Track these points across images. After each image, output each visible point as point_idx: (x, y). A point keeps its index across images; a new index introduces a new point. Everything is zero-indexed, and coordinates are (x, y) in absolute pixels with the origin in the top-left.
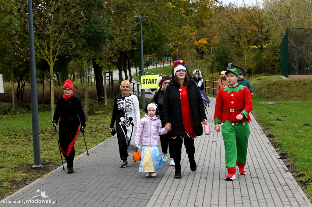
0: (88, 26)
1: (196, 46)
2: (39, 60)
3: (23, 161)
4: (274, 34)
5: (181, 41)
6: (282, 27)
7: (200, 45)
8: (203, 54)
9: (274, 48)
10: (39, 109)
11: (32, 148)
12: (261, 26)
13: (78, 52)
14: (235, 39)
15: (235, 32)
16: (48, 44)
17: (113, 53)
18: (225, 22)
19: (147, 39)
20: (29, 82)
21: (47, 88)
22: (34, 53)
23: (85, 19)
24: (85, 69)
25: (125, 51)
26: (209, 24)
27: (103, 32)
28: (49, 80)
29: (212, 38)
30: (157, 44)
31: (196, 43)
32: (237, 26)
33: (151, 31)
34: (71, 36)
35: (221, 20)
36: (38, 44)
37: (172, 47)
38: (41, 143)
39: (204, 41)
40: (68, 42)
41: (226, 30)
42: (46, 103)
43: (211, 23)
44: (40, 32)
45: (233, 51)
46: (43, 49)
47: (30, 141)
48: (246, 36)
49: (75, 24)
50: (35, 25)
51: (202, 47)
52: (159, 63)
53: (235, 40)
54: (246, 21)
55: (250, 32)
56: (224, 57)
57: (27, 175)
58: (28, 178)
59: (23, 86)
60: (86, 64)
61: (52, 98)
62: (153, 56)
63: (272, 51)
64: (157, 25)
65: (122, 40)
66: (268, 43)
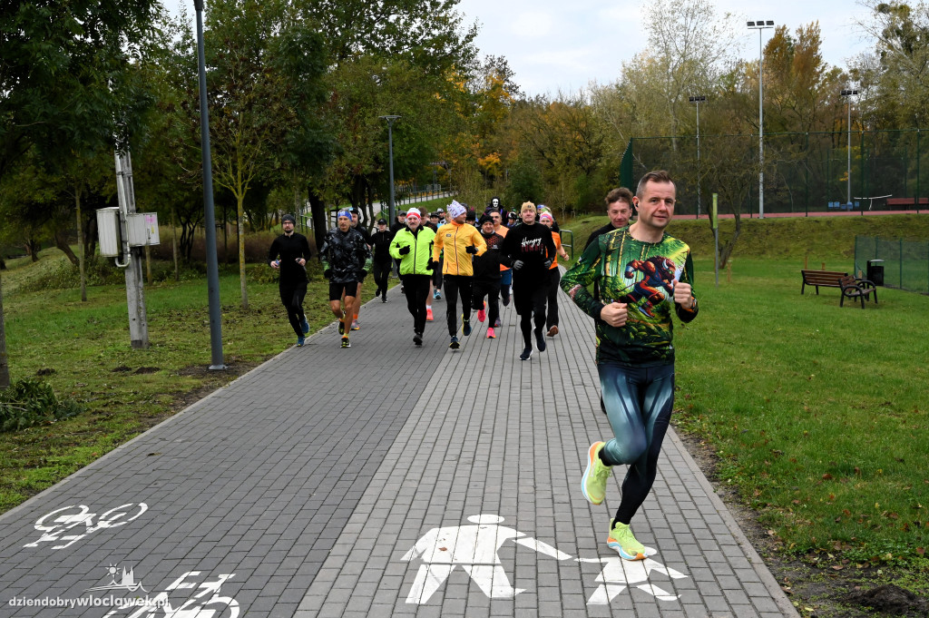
0: (301, 132)
1: (481, 166)
2: (218, 190)
3: (192, 358)
4: (609, 147)
5: (456, 158)
6: (623, 135)
7: (487, 165)
8: (493, 180)
9: (609, 171)
10: (219, 271)
11: (209, 337)
12: (588, 134)
13: (285, 176)
14: (546, 154)
15: (545, 144)
16: (234, 162)
17: (343, 178)
18: (529, 127)
19: (399, 155)
20: (202, 227)
21: (231, 237)
22: (211, 178)
23: (297, 120)
24: (297, 204)
25: (363, 174)
26: (502, 131)
27: (327, 143)
28: (235, 222)
29: (507, 153)
30: (416, 162)
31: (481, 161)
32: (548, 134)
33: (407, 142)
34: (274, 148)
35: (523, 124)
36: (216, 163)
37: (440, 168)
38: (223, 328)
39: (494, 159)
40: (268, 159)
41: (531, 141)
42: (230, 262)
43: (506, 128)
44: (220, 141)
45: (543, 176)
46: (225, 171)
47: (204, 325)
49: (280, 128)
50: (211, 130)
51: (490, 169)
52: (420, 194)
53: (545, 157)
54: (563, 125)
55: (569, 143)
57: (200, 381)
58: (202, 387)
59: (192, 232)
60: (297, 196)
61: (242, 253)
62: (410, 183)
64: (417, 131)
65: (359, 156)
66: (600, 161)
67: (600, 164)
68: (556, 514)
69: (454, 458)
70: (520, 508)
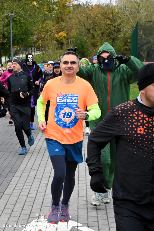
1: (57, 38)
4: (125, 27)
5: (44, 34)
6: (132, 20)
7: (60, 37)
8: (62, 45)
9: (125, 39)
12: (113, 20)
14: (91, 31)
15: (90, 26)
18: (82, 18)
19: (15, 33)
26: (68, 20)
29: (70, 31)
30: (24, 37)
31: (56, 36)
32: (92, 21)
33: (19, 26)
35: (79, 16)
37: (35, 39)
39: (63, 34)
41: (83, 24)
43: (70, 19)
45: (89, 42)
48: (101, 29)
51: (61, 39)
52: (25, 52)
53: (90, 33)
54: (100, 16)
55: (103, 25)
56: (81, 47)
63: (123, 42)
64: (24, 21)
66: (120, 34)
67: (120, 36)
68: (99, 215)
69: (44, 185)
70: (79, 211)
